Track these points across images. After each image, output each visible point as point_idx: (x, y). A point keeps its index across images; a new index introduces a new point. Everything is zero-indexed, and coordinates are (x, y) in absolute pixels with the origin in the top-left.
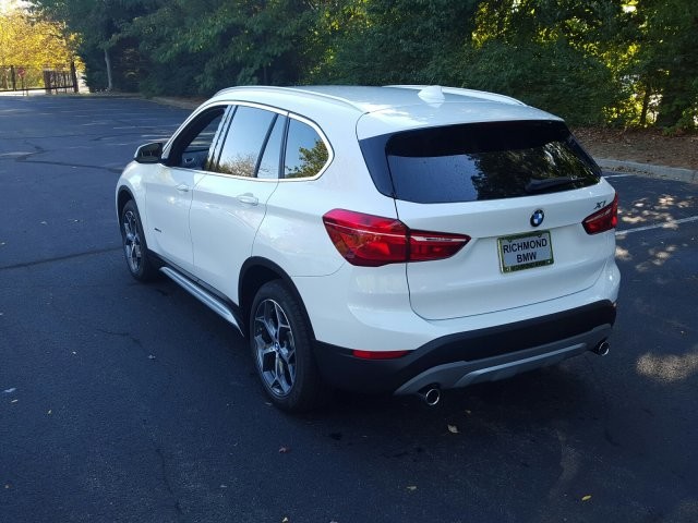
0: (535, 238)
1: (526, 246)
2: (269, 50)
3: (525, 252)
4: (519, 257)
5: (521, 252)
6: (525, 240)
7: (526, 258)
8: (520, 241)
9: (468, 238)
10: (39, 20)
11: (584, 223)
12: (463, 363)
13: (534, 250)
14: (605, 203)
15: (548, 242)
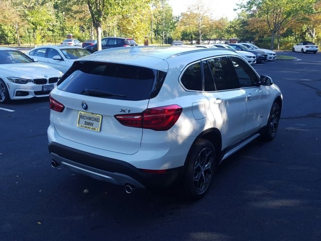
1: (90, 119)
7: (89, 124)
9: (64, 107)
11: (115, 116)
12: (57, 155)
13: (93, 122)
14: (129, 111)
15: (100, 121)
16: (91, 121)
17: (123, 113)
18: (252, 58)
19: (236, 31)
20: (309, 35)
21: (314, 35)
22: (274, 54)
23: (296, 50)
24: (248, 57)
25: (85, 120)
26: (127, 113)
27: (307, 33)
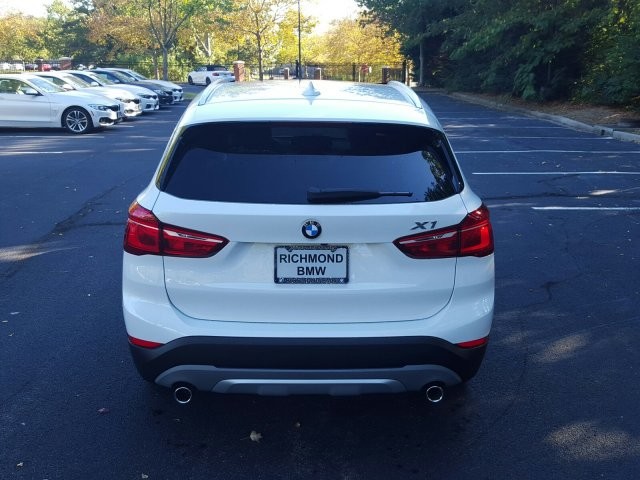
0: (327, 252)
1: (313, 259)
2: (549, 48)
3: (310, 265)
4: (300, 270)
5: (304, 264)
6: (313, 252)
7: (310, 271)
8: (304, 253)
9: (226, 242)
10: (369, 22)
11: (396, 243)
12: (212, 368)
13: (323, 265)
14: (434, 223)
15: (345, 258)
16: (317, 265)
17: (419, 231)
18: (152, 99)
19: (49, 44)
20: (201, 52)
21: (210, 52)
22: (180, 91)
23: (194, 81)
24: (144, 96)
25: (299, 264)
26: (428, 228)
27: (197, 48)
